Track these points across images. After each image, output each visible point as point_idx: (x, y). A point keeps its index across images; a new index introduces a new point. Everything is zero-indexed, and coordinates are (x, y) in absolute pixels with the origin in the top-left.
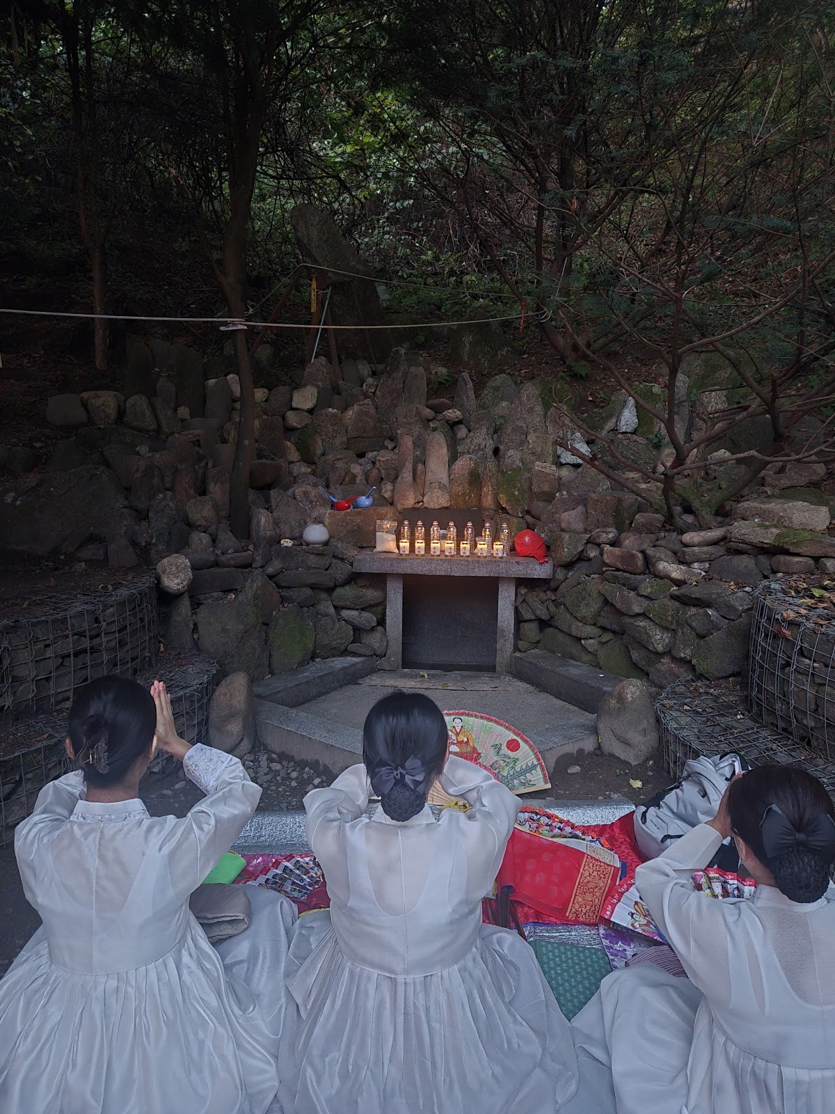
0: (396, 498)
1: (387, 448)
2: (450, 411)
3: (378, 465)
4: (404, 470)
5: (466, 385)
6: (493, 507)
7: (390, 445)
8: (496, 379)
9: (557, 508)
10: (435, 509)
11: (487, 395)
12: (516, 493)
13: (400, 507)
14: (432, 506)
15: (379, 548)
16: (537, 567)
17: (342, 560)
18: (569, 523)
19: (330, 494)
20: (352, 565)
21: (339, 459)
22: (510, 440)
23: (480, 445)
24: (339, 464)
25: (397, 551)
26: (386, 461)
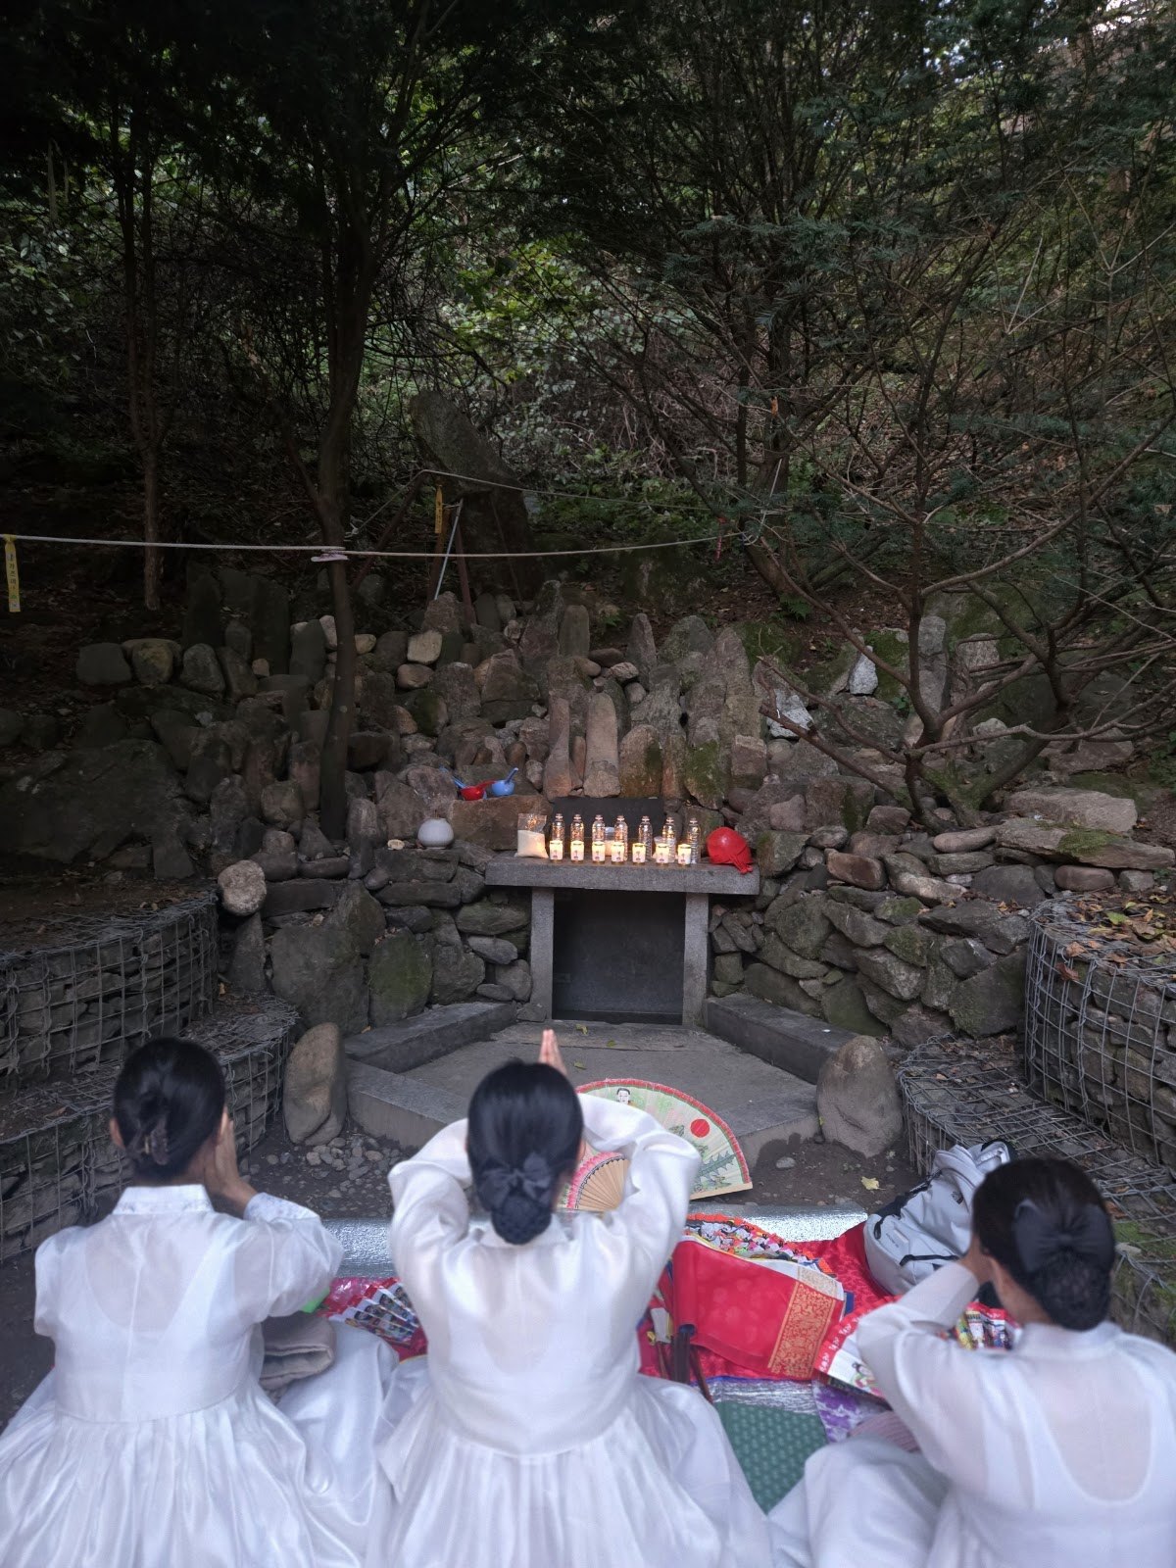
0: (546, 783)
1: (535, 715)
2: (622, 665)
3: (522, 737)
4: (558, 745)
5: (643, 629)
6: (678, 795)
7: (538, 710)
8: (684, 621)
9: (765, 797)
10: (599, 798)
11: (672, 643)
12: (710, 777)
13: (551, 795)
14: (595, 794)
15: (521, 852)
16: (738, 878)
17: (472, 868)
18: (782, 818)
19: (456, 777)
20: (484, 875)
21: (469, 730)
22: (703, 705)
23: (661, 711)
24: (470, 737)
25: (546, 856)
26: (533, 733)
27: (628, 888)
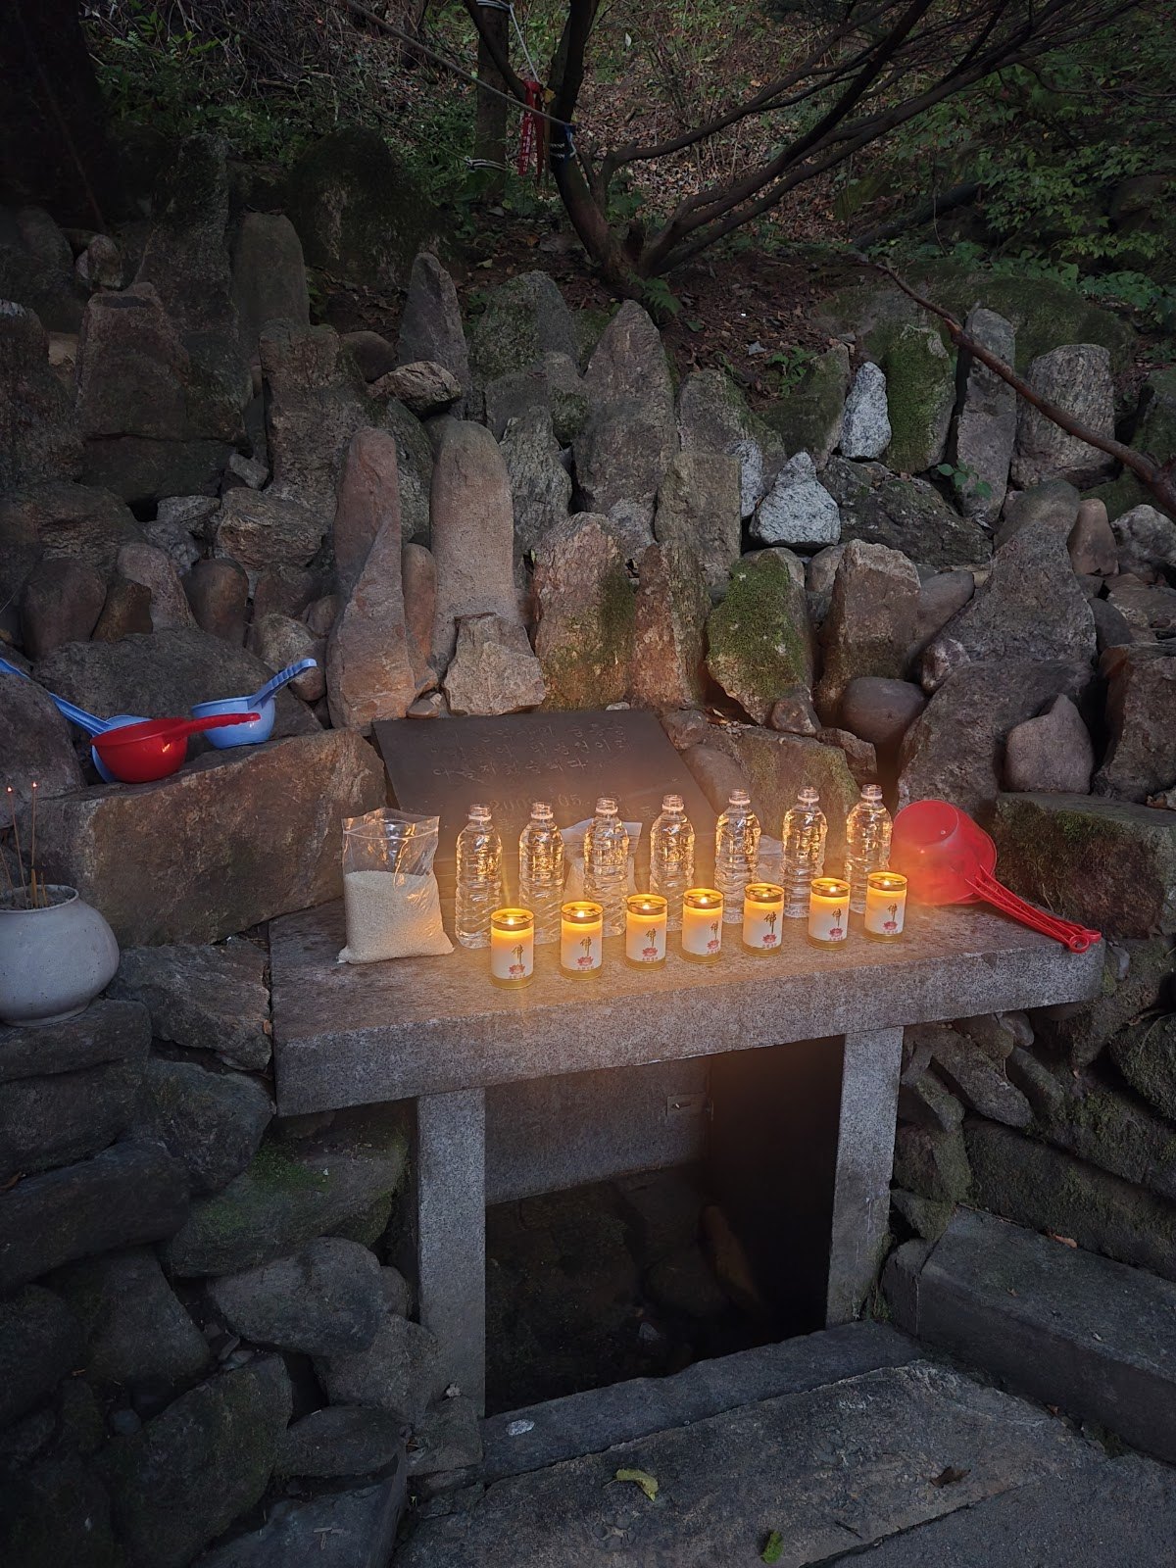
0: (340, 683)
1: (241, 482)
2: (419, 366)
3: (224, 549)
4: (371, 572)
5: (438, 292)
6: (688, 697)
7: (252, 471)
8: (520, 284)
9: (972, 704)
10: (493, 718)
11: (495, 330)
12: (781, 649)
13: (358, 717)
14: (479, 705)
15: (366, 944)
16: (1055, 965)
17: (209, 1056)
18: (1046, 762)
19: (51, 686)
20: (269, 1077)
21: (61, 525)
22: (623, 471)
23: (532, 483)
24: (67, 547)
25: (447, 947)
26: (260, 535)
27: (767, 1041)
